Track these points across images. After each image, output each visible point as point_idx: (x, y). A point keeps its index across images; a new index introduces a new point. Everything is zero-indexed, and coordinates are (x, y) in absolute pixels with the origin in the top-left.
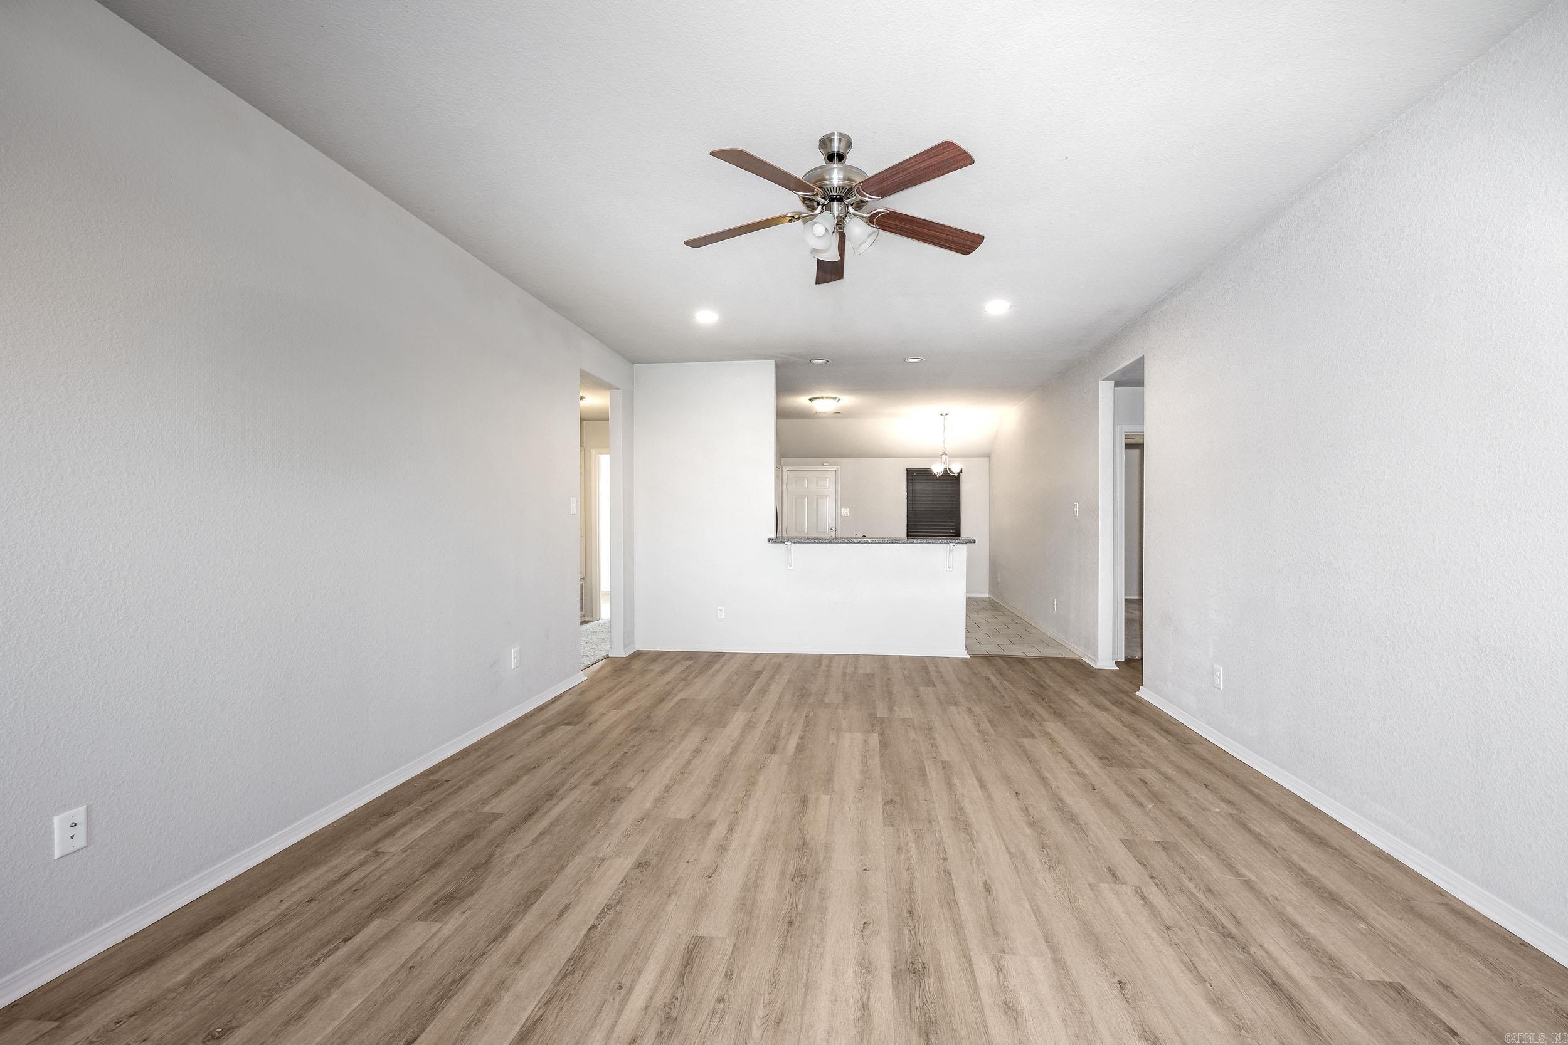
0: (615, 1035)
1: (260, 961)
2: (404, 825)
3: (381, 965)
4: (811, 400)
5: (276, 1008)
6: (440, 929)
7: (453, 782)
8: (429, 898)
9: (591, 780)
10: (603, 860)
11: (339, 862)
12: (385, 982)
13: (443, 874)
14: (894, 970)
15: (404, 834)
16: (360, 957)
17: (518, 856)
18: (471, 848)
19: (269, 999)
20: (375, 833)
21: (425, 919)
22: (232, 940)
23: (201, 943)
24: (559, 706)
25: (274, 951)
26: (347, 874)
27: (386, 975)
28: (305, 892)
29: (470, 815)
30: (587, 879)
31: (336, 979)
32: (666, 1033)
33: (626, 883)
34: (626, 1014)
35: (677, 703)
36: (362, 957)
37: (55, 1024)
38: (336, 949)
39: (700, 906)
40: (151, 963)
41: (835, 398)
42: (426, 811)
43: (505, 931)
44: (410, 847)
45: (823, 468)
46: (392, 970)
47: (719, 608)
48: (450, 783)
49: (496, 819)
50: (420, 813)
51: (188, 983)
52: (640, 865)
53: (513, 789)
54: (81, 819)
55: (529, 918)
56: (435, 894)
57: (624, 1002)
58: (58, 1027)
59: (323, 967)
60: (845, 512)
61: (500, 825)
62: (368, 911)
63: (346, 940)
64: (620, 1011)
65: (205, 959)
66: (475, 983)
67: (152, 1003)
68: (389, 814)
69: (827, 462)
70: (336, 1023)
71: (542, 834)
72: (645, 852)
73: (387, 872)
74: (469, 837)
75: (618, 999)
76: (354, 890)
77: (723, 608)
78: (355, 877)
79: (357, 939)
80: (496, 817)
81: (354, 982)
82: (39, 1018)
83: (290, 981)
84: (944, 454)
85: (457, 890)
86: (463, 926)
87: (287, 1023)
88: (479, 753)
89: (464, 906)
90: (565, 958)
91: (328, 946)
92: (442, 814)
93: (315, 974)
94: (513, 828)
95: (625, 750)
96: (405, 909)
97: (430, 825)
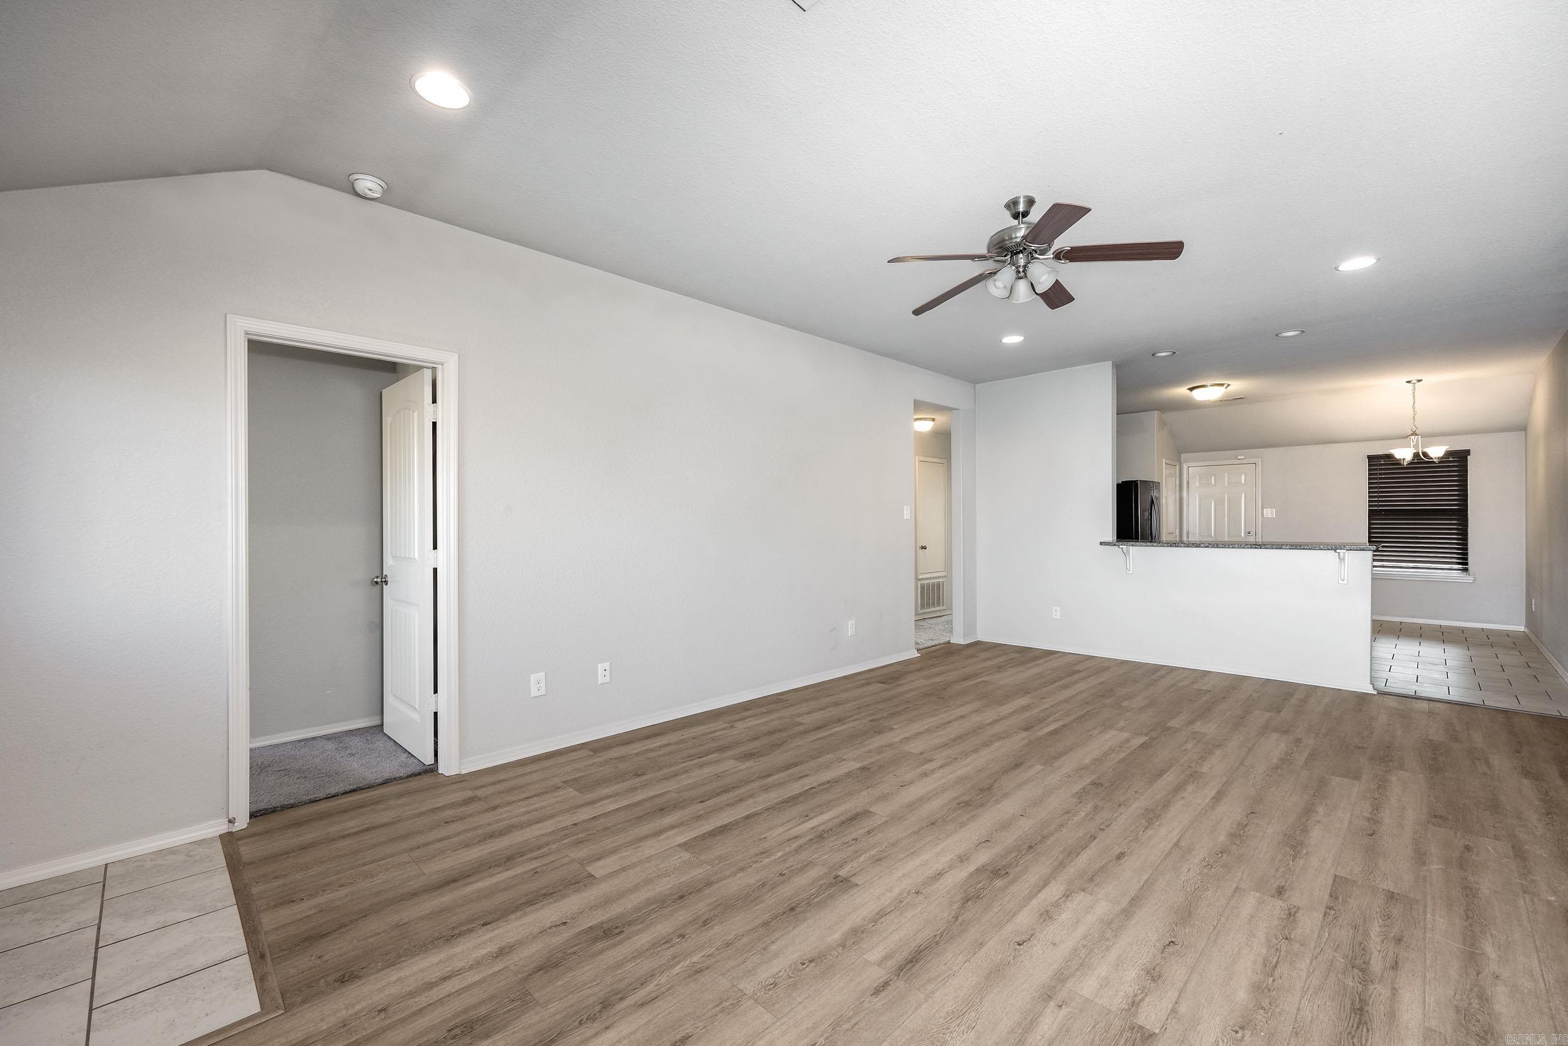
0: (789, 832)
1: (664, 755)
2: (751, 717)
3: (707, 771)
4: (1191, 389)
5: (661, 773)
6: (740, 766)
7: (790, 701)
8: (743, 752)
9: (871, 718)
10: (844, 760)
11: (713, 726)
12: (705, 778)
13: (757, 744)
14: (982, 867)
15: (750, 721)
16: (701, 766)
17: (799, 746)
18: (777, 736)
19: (660, 769)
20: (737, 717)
21: (736, 760)
22: (658, 744)
23: (648, 742)
24: (885, 671)
25: (670, 753)
26: (714, 732)
27: (707, 776)
28: (693, 734)
29: (788, 720)
30: (828, 766)
31: (688, 771)
32: (815, 841)
33: (848, 775)
34: (801, 827)
35: (977, 683)
36: (702, 766)
37: (593, 753)
38: (694, 760)
39: (883, 798)
40: (627, 743)
41: (1222, 385)
42: (766, 713)
43: (769, 775)
44: (748, 728)
45: (1237, 462)
46: (710, 775)
47: (1054, 608)
48: (787, 702)
49: (800, 725)
50: (763, 713)
51: (637, 754)
52: (863, 769)
53: (821, 712)
54: (608, 668)
55: (783, 774)
56: (747, 751)
57: (804, 822)
58: (594, 755)
59: (685, 764)
60: (1269, 513)
61: (801, 728)
62: (715, 749)
63: (699, 758)
64: (799, 825)
65: (647, 747)
66: (742, 791)
67: (623, 757)
68: (747, 710)
69: (1241, 455)
70: (679, 786)
71: (819, 739)
72: (872, 763)
73: (732, 736)
74: (780, 730)
75: (801, 820)
76: (713, 739)
77: (1059, 609)
78: (717, 734)
79: (704, 759)
80: (801, 724)
81: (693, 774)
82: (589, 750)
83: (671, 766)
84: (1414, 434)
85: (758, 752)
86: (752, 767)
87: (662, 779)
88: (814, 690)
89: (756, 760)
90: (790, 795)
91: (691, 757)
92: (773, 717)
93: (681, 766)
94: (805, 732)
95: (909, 706)
96: (731, 753)
97: (764, 720)
